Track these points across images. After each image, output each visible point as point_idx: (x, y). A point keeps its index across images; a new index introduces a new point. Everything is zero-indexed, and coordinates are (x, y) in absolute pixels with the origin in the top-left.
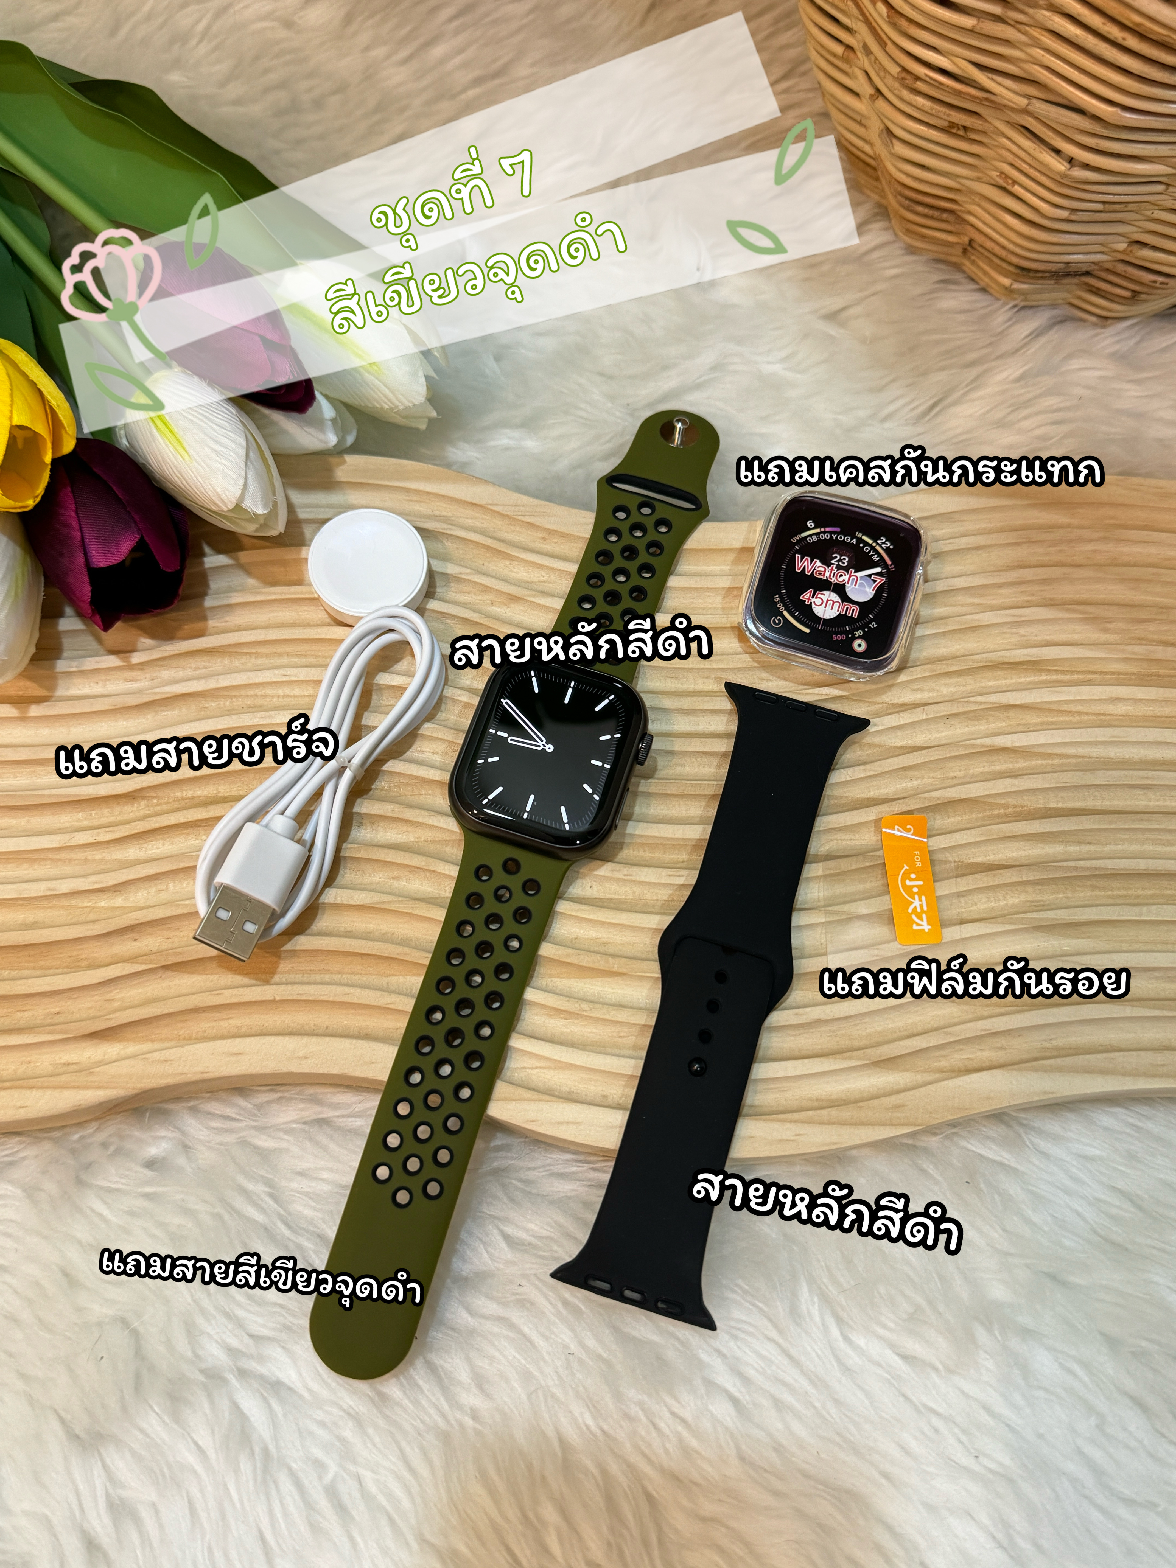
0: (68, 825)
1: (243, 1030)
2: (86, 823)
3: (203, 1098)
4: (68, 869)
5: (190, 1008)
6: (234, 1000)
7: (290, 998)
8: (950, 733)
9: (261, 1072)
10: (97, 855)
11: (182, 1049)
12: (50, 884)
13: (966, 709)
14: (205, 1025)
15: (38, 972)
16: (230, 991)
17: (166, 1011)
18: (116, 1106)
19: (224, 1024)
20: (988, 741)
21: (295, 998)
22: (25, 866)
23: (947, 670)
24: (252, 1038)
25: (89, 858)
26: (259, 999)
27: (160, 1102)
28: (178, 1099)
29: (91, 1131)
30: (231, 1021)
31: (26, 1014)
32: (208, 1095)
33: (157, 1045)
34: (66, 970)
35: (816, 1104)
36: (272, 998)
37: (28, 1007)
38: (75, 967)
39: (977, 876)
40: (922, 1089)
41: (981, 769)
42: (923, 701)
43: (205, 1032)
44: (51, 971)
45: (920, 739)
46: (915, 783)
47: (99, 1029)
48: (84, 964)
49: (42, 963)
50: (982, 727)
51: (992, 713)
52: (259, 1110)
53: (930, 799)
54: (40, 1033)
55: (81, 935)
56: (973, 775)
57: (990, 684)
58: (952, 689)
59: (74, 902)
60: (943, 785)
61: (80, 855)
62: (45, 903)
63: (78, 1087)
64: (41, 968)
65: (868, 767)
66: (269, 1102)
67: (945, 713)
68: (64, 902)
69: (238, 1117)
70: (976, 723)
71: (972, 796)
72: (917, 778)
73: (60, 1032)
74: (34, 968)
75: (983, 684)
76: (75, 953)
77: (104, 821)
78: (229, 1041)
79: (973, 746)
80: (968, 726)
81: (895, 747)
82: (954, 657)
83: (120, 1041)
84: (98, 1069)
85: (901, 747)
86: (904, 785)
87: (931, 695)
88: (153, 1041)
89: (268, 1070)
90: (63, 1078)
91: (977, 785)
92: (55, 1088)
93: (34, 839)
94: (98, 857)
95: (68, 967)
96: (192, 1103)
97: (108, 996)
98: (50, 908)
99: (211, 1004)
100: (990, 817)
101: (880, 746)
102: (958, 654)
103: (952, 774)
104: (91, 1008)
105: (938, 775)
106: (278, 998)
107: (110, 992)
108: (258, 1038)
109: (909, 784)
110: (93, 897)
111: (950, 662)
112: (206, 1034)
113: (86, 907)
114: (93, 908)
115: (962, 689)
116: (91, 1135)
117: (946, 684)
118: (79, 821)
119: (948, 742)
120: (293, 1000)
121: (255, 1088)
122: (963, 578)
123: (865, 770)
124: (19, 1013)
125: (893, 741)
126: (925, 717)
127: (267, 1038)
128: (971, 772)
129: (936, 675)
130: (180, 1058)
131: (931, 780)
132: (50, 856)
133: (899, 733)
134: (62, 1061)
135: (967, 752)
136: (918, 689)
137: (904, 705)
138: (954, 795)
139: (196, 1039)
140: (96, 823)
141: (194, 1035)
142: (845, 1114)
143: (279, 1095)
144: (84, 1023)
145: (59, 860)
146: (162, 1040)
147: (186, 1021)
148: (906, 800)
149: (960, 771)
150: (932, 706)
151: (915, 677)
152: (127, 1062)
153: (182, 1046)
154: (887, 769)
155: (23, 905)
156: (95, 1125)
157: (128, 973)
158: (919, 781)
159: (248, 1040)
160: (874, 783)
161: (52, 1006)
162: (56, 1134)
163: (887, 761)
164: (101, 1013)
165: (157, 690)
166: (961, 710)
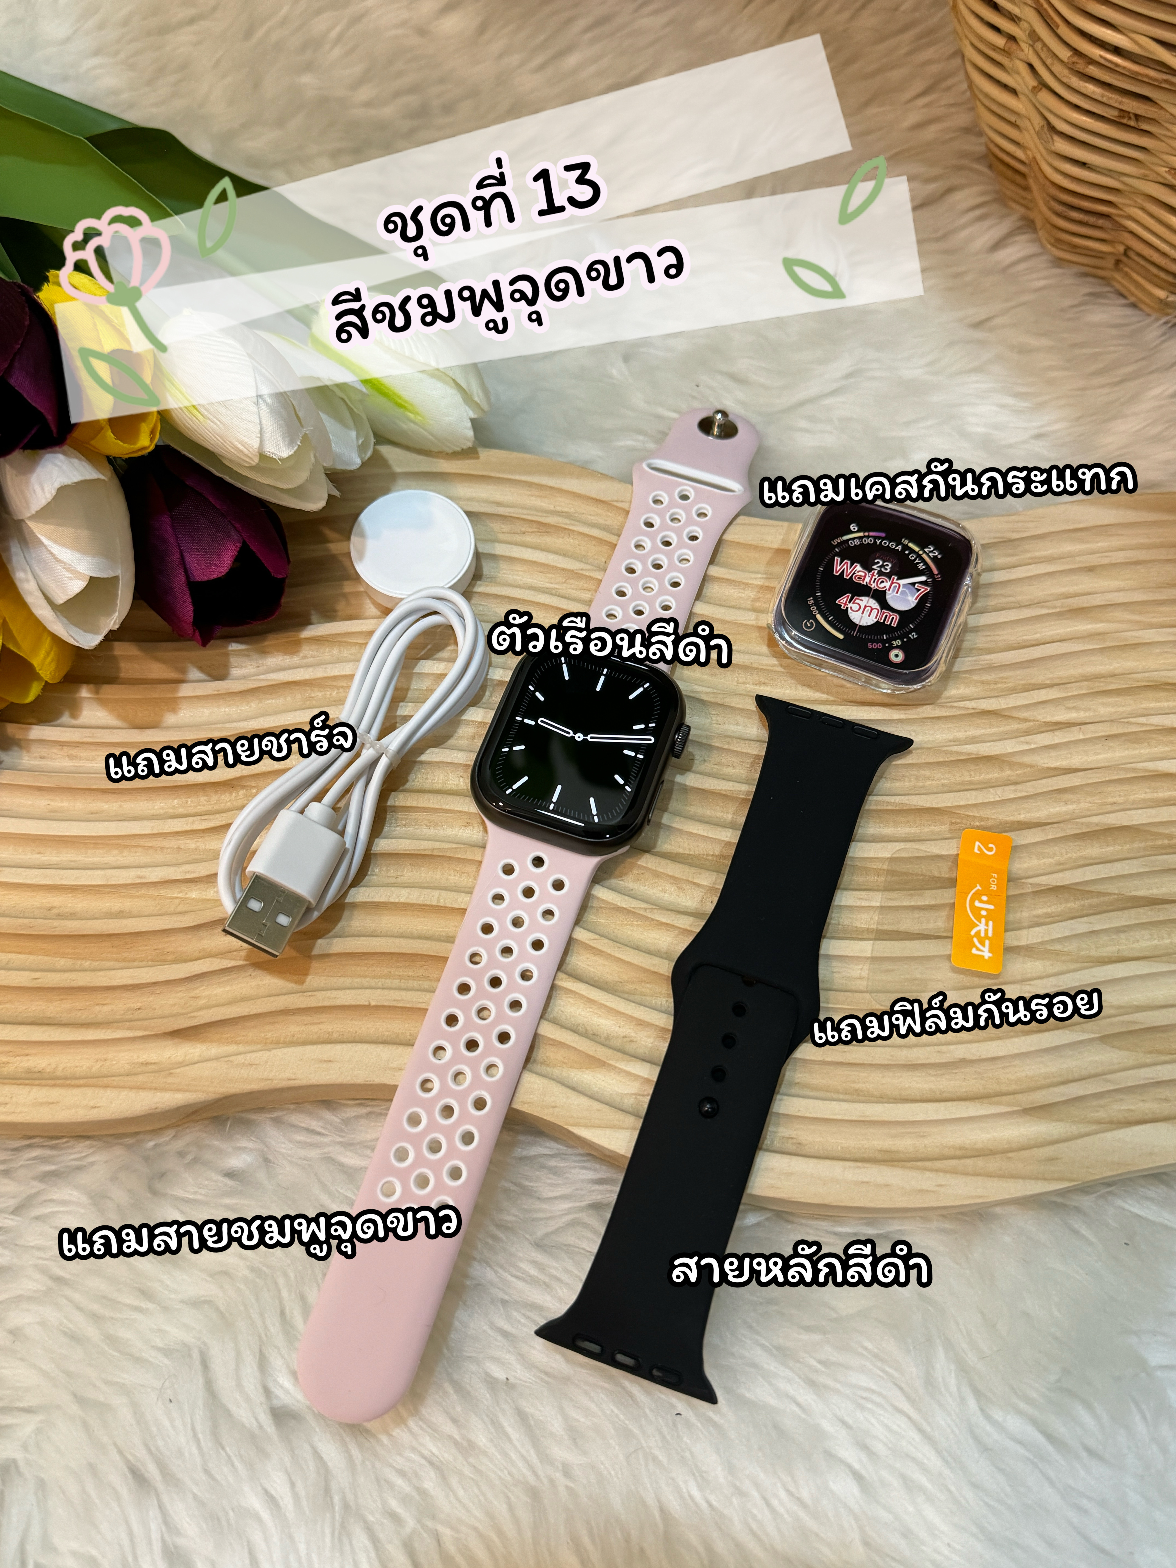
0: (162, 811)
1: (335, 1036)
2: (181, 811)
3: (289, 1109)
4: (159, 857)
5: (279, 1009)
6: (326, 1003)
7: (386, 1004)
8: (1109, 755)
9: (352, 1082)
10: (191, 844)
11: (268, 1053)
12: (140, 872)
13: (1126, 731)
14: (293, 1028)
15: (121, 964)
16: (323, 993)
17: (254, 1012)
18: (194, 1113)
19: (315, 1029)
20: (1150, 765)
21: (391, 1004)
22: (115, 852)
23: (1104, 689)
24: (344, 1045)
25: (182, 847)
26: (353, 1003)
27: (242, 1112)
28: (261, 1109)
29: (167, 1139)
30: (321, 1026)
31: (106, 1009)
32: (292, 1106)
33: (241, 1048)
34: (150, 963)
35: (958, 1153)
36: (367, 1003)
37: (107, 1001)
38: (160, 960)
39: (1141, 910)
40: (1079, 1141)
41: (1143, 796)
42: (1079, 721)
43: (293, 1036)
44: (136, 964)
45: (1076, 760)
46: (1071, 807)
47: (182, 1027)
48: (170, 957)
49: (126, 955)
50: (1144, 751)
51: (1154, 736)
52: (346, 1126)
53: (1088, 825)
54: (118, 1028)
55: (169, 927)
56: (1134, 802)
57: (1152, 705)
58: (1111, 710)
59: (163, 892)
60: (1101, 811)
61: (173, 843)
62: (133, 892)
63: (156, 1089)
64: (124, 960)
65: (1019, 787)
66: (357, 1117)
67: (1103, 734)
68: (153, 892)
69: (323, 1131)
70: (1136, 746)
71: (1134, 823)
72: (1073, 803)
73: (139, 1029)
74: (116, 960)
75: (1143, 706)
76: (160, 946)
77: (200, 809)
78: (319, 1046)
79: (1134, 770)
80: (1128, 749)
81: (1048, 768)
82: (1113, 675)
83: (204, 1041)
84: (178, 1070)
85: (1055, 769)
86: (1057, 809)
87: (1087, 714)
88: (237, 1043)
89: (359, 1081)
90: (141, 1078)
91: (1140, 811)
92: (131, 1088)
93: (126, 824)
94: (192, 846)
95: (152, 960)
96: (275, 1115)
97: (193, 994)
98: (138, 897)
99: (302, 1006)
100: (1152, 847)
101: (1031, 766)
102: (1117, 672)
103: (1111, 800)
104: (175, 1004)
105: (1097, 800)
106: (373, 1003)
107: (196, 989)
108: (350, 1045)
109: (1064, 809)
110: (184, 887)
111: (1109, 680)
112: (295, 1039)
113: (176, 898)
114: (183, 899)
115: (1121, 709)
116: (167, 1143)
117: (1103, 704)
118: (173, 807)
119: (1106, 764)
120: (389, 1007)
121: (342, 1101)
122: (1121, 594)
123: (1016, 791)
124: (98, 1008)
125: (1046, 761)
126: (1082, 737)
127: (360, 1046)
128: (1132, 797)
129: (1092, 693)
130: (266, 1062)
131: (1087, 805)
132: (142, 842)
133: (1053, 753)
134: (141, 1060)
135: (1128, 776)
136: (1074, 708)
137: (1057, 723)
138: (1114, 822)
139: (284, 1043)
140: (191, 810)
141: (282, 1039)
142: (993, 1164)
143: (368, 1109)
144: (165, 1020)
145: (151, 847)
146: (247, 1043)
147: (274, 1023)
148: (1062, 825)
149: (1120, 796)
150: (1090, 725)
151: (1070, 694)
152: (209, 1064)
153: (269, 1050)
154: (1040, 791)
155: (108, 893)
156: (171, 1133)
157: (216, 968)
158: (1074, 806)
159: (339, 1047)
160: (1025, 805)
161: (135, 1001)
162: (130, 1141)
163: (1039, 782)
164: (184, 1011)
165: (262, 677)
166: (1121, 731)
